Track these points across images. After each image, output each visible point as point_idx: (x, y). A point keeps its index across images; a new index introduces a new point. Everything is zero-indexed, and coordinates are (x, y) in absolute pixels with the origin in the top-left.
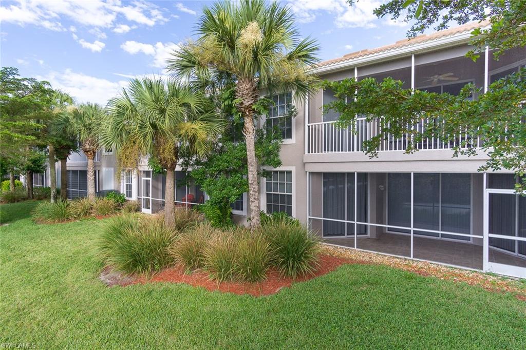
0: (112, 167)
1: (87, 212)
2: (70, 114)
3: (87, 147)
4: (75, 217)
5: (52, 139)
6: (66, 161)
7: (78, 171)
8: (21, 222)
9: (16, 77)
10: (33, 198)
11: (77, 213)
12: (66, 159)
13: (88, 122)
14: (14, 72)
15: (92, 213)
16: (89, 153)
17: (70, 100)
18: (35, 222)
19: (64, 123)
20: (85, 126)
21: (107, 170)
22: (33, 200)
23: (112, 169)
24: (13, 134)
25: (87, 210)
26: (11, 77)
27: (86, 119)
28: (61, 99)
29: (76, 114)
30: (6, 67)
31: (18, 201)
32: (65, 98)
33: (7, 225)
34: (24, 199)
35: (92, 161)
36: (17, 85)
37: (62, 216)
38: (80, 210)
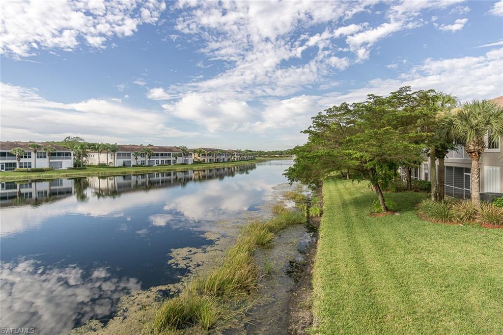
0: (497, 166)
1: (471, 217)
2: (454, 117)
3: (472, 148)
4: (458, 221)
5: (437, 143)
6: (444, 159)
7: (453, 167)
8: (408, 214)
9: (409, 93)
10: (411, 190)
11: (460, 216)
12: (444, 157)
13: (474, 122)
14: (408, 89)
15: (476, 218)
16: (474, 154)
17: (450, 100)
18: (420, 217)
19: (449, 126)
20: (472, 127)
21: (491, 168)
22: (411, 191)
23: (498, 169)
24: (409, 145)
25: (471, 214)
26: (405, 94)
27: (472, 119)
28: (443, 102)
29: (462, 116)
30: (402, 87)
31: (400, 191)
32: (447, 100)
33: (397, 214)
34: (405, 190)
35: (477, 162)
36: (408, 98)
37: (445, 217)
38: (463, 214)
